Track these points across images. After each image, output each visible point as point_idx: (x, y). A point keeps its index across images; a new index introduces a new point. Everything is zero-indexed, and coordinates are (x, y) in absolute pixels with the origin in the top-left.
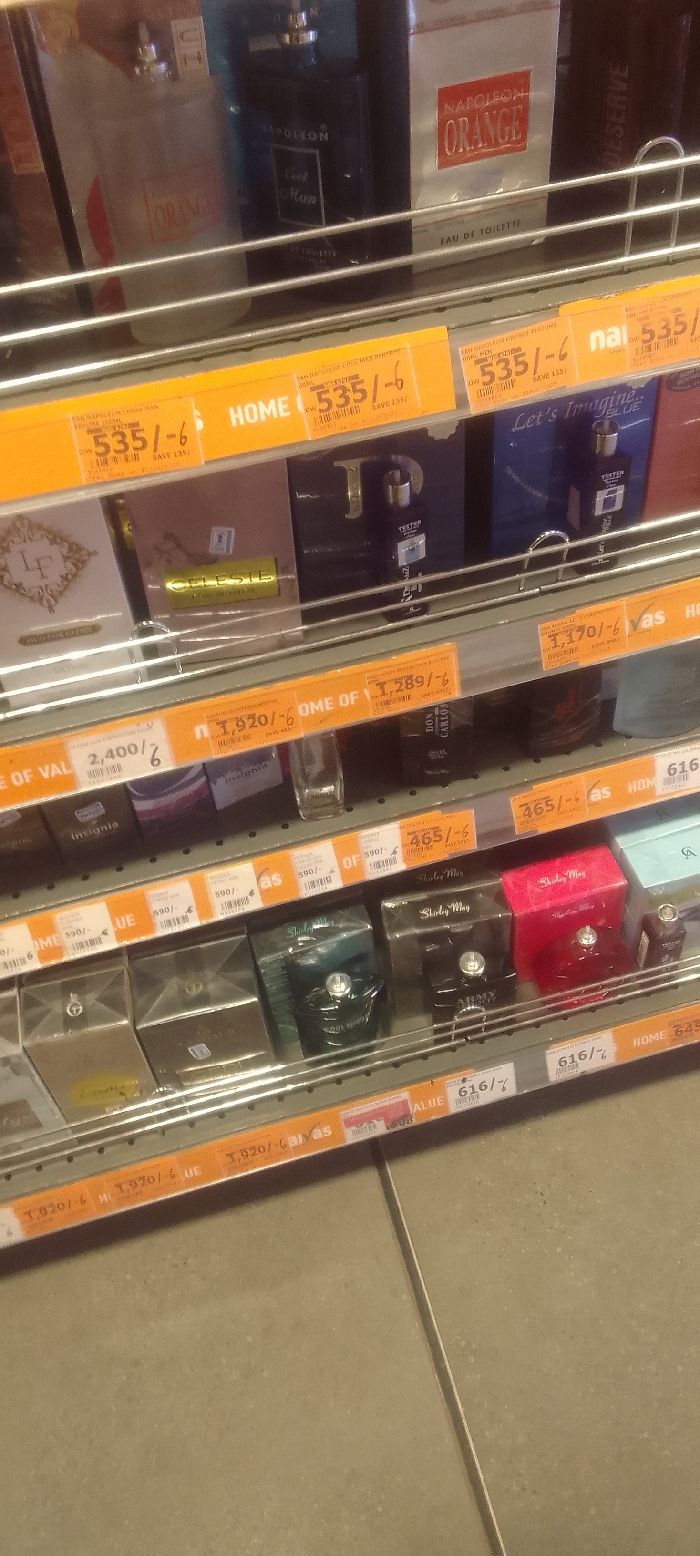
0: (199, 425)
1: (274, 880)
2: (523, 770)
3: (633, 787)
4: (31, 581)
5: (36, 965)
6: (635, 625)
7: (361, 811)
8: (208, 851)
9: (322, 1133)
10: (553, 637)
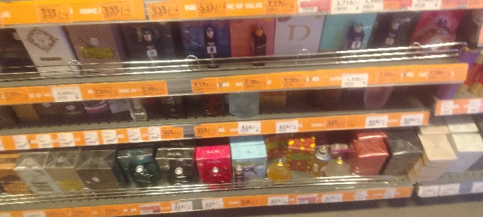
0: (71, 12)
1: (122, 136)
2: (201, 119)
3: (231, 130)
4: (41, 44)
5: (51, 146)
6: (220, 85)
7: (151, 121)
8: (106, 124)
9: (134, 210)
10: (196, 84)
